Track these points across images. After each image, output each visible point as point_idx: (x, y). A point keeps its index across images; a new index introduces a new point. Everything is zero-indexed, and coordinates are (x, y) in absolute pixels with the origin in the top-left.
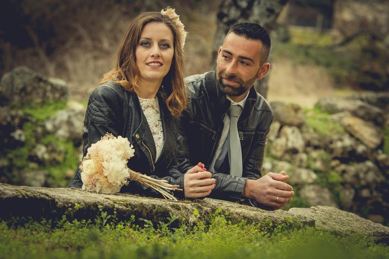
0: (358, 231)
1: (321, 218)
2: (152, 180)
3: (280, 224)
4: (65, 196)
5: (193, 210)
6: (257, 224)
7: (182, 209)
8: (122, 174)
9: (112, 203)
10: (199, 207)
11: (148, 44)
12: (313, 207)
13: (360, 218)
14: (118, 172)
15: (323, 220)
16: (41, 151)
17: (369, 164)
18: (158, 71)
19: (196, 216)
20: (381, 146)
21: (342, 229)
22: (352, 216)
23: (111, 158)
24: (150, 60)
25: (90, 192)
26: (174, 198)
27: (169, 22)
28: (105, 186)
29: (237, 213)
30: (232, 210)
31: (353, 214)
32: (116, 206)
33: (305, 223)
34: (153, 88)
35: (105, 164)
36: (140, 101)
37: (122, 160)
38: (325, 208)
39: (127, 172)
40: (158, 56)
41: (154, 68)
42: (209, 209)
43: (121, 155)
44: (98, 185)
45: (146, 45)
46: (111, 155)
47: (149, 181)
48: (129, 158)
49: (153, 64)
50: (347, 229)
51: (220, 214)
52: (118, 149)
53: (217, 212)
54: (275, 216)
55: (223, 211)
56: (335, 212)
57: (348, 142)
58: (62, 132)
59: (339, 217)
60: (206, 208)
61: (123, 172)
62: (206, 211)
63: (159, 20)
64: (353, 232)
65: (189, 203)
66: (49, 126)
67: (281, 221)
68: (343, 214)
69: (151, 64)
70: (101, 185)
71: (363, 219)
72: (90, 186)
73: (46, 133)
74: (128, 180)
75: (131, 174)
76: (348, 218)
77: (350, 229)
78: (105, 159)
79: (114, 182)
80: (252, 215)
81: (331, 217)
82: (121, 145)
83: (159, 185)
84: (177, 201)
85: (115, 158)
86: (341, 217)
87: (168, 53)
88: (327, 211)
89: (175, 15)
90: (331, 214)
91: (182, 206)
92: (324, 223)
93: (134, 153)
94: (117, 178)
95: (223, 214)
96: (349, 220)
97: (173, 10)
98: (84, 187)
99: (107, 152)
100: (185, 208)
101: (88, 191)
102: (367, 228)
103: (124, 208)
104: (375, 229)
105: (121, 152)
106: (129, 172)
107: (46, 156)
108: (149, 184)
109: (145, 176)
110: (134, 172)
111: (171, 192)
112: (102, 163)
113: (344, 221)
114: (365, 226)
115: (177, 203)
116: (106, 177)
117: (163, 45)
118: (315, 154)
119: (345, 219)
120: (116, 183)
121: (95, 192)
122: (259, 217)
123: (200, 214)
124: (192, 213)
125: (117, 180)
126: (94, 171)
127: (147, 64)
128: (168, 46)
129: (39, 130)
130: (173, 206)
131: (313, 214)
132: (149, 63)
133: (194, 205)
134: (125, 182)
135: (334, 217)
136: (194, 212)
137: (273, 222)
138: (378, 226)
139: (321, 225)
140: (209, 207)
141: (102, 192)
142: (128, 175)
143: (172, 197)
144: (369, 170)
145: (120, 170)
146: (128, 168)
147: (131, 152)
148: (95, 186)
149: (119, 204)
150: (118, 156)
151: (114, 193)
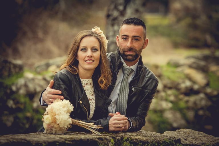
0: (206, 143)
1: (183, 136)
2: (85, 124)
3: (162, 144)
4: (36, 139)
5: (111, 140)
6: (149, 145)
7: (104, 140)
8: (67, 122)
9: (64, 140)
10: (113, 138)
11: (85, 49)
12: (178, 130)
13: (206, 135)
14: (65, 121)
15: (185, 138)
16: (11, 103)
17: (202, 95)
18: (92, 65)
19: (112, 143)
20: (208, 85)
21: (197, 142)
22: (202, 134)
23: (60, 113)
24: (87, 59)
25: (50, 134)
26: (98, 133)
27: (97, 36)
28: (58, 130)
29: (136, 139)
30: (133, 137)
31: (202, 133)
32: (67, 142)
33: (175, 141)
34: (89, 74)
35: (57, 117)
36: (81, 81)
37: (67, 113)
38: (185, 130)
39: (70, 120)
40: (91, 56)
41: (89, 63)
42: (119, 138)
43: (66, 111)
44: (54, 129)
45: (84, 51)
46: (60, 111)
47: (84, 125)
48: (71, 112)
49: (89, 61)
50: (199, 142)
51: (126, 140)
52: (64, 107)
53: (124, 139)
54: (158, 139)
55: (127, 138)
56: (191, 132)
57: (188, 83)
58: (22, 91)
59: (194, 135)
60: (117, 138)
61: (68, 121)
62: (118, 139)
63: (90, 35)
64: (203, 144)
65: (107, 135)
66: (14, 88)
67: (162, 142)
68: (196, 133)
69: (87, 61)
70: (56, 129)
71: (208, 135)
72: (49, 130)
73: (12, 92)
74: (71, 125)
75: (72, 121)
76: (199, 135)
77: (201, 142)
78: (57, 114)
79: (63, 127)
80: (145, 140)
81: (189, 135)
82: (65, 104)
83: (89, 126)
84: (100, 134)
85: (63, 112)
86: (195, 135)
87: (97, 54)
88: (186, 132)
89: (100, 31)
90: (189, 134)
91: (104, 138)
92: (185, 140)
93: (74, 109)
94: (64, 124)
95: (128, 140)
96: (200, 137)
97: (99, 28)
98: (45, 131)
99: (58, 110)
100: (106, 139)
101: (48, 134)
102: (212, 141)
103: (71, 143)
104: (216, 141)
105: (66, 109)
106: (71, 120)
107: (14, 106)
108: (84, 126)
109: (81, 122)
110: (74, 120)
111: (96, 130)
112: (55, 116)
113: (197, 137)
114: (210, 139)
115: (101, 136)
116: (58, 124)
117: (94, 49)
118: (170, 92)
119: (197, 136)
120: (64, 127)
121: (52, 134)
122: (149, 141)
123: (115, 141)
124: (110, 142)
125: (65, 125)
126: (51, 122)
127: (85, 61)
128: (97, 50)
129: (8, 91)
130: (99, 138)
131: (178, 134)
132: (87, 60)
133: (111, 136)
134: (70, 126)
135: (191, 135)
136: (111, 141)
137: (157, 143)
138: (218, 139)
139: (184, 141)
140: (119, 137)
141: (57, 133)
142: (71, 122)
143: (97, 133)
144: (202, 99)
145: (66, 119)
146: (71, 118)
147: (71, 108)
148: (52, 130)
149: (68, 141)
150: (64, 111)
151: (63, 133)
